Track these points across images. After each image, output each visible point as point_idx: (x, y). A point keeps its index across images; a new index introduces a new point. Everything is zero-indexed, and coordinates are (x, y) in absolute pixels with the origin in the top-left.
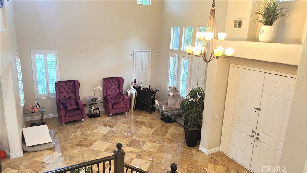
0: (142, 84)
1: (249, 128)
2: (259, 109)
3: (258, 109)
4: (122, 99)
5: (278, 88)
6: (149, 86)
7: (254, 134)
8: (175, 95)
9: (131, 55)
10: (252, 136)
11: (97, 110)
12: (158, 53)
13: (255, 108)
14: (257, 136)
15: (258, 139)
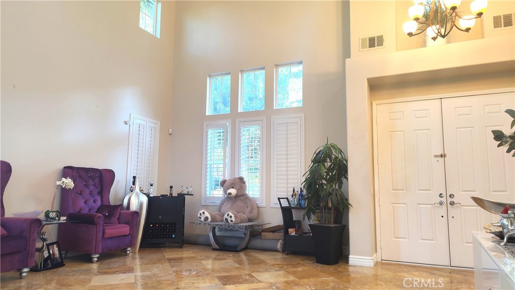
0: (151, 185)
1: (432, 192)
2: (443, 156)
3: (441, 156)
4: (117, 217)
5: (469, 114)
6: (171, 187)
7: (444, 199)
8: (240, 194)
9: (126, 123)
10: (441, 203)
11: (55, 246)
12: (171, 130)
13: (435, 156)
14: (450, 200)
15: (452, 204)
